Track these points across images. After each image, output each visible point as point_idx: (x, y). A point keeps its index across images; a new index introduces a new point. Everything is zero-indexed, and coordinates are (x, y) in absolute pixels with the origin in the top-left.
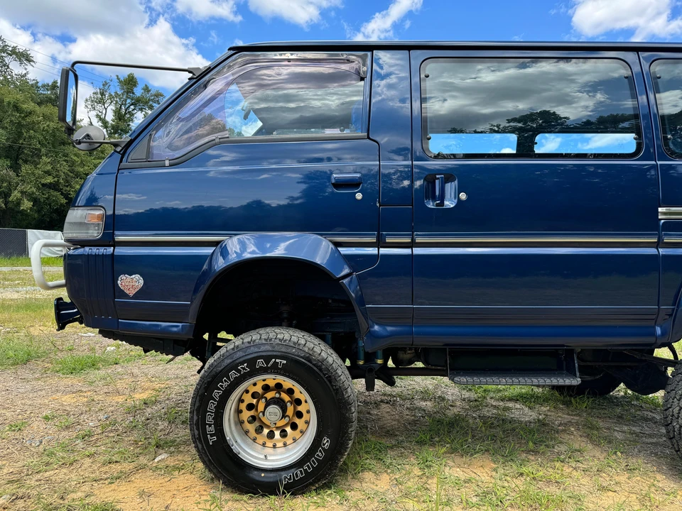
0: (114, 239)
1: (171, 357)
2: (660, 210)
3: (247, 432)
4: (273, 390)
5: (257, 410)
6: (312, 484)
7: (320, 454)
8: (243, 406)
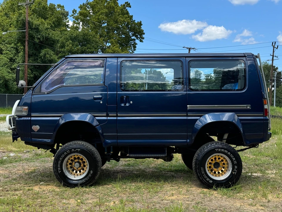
0: (31, 115)
1: (46, 150)
2: (188, 106)
3: (69, 171)
4: (77, 159)
5: (72, 165)
6: (88, 184)
7: (90, 175)
8: (68, 164)
